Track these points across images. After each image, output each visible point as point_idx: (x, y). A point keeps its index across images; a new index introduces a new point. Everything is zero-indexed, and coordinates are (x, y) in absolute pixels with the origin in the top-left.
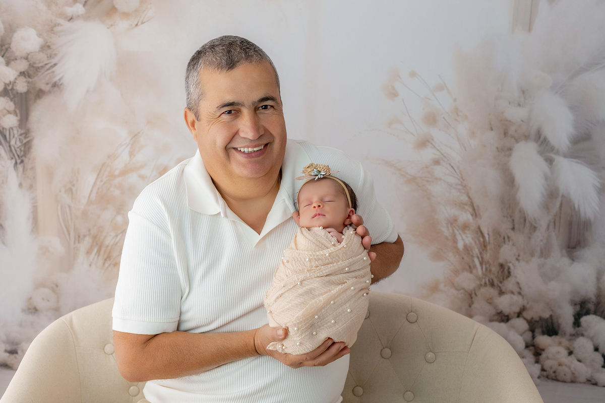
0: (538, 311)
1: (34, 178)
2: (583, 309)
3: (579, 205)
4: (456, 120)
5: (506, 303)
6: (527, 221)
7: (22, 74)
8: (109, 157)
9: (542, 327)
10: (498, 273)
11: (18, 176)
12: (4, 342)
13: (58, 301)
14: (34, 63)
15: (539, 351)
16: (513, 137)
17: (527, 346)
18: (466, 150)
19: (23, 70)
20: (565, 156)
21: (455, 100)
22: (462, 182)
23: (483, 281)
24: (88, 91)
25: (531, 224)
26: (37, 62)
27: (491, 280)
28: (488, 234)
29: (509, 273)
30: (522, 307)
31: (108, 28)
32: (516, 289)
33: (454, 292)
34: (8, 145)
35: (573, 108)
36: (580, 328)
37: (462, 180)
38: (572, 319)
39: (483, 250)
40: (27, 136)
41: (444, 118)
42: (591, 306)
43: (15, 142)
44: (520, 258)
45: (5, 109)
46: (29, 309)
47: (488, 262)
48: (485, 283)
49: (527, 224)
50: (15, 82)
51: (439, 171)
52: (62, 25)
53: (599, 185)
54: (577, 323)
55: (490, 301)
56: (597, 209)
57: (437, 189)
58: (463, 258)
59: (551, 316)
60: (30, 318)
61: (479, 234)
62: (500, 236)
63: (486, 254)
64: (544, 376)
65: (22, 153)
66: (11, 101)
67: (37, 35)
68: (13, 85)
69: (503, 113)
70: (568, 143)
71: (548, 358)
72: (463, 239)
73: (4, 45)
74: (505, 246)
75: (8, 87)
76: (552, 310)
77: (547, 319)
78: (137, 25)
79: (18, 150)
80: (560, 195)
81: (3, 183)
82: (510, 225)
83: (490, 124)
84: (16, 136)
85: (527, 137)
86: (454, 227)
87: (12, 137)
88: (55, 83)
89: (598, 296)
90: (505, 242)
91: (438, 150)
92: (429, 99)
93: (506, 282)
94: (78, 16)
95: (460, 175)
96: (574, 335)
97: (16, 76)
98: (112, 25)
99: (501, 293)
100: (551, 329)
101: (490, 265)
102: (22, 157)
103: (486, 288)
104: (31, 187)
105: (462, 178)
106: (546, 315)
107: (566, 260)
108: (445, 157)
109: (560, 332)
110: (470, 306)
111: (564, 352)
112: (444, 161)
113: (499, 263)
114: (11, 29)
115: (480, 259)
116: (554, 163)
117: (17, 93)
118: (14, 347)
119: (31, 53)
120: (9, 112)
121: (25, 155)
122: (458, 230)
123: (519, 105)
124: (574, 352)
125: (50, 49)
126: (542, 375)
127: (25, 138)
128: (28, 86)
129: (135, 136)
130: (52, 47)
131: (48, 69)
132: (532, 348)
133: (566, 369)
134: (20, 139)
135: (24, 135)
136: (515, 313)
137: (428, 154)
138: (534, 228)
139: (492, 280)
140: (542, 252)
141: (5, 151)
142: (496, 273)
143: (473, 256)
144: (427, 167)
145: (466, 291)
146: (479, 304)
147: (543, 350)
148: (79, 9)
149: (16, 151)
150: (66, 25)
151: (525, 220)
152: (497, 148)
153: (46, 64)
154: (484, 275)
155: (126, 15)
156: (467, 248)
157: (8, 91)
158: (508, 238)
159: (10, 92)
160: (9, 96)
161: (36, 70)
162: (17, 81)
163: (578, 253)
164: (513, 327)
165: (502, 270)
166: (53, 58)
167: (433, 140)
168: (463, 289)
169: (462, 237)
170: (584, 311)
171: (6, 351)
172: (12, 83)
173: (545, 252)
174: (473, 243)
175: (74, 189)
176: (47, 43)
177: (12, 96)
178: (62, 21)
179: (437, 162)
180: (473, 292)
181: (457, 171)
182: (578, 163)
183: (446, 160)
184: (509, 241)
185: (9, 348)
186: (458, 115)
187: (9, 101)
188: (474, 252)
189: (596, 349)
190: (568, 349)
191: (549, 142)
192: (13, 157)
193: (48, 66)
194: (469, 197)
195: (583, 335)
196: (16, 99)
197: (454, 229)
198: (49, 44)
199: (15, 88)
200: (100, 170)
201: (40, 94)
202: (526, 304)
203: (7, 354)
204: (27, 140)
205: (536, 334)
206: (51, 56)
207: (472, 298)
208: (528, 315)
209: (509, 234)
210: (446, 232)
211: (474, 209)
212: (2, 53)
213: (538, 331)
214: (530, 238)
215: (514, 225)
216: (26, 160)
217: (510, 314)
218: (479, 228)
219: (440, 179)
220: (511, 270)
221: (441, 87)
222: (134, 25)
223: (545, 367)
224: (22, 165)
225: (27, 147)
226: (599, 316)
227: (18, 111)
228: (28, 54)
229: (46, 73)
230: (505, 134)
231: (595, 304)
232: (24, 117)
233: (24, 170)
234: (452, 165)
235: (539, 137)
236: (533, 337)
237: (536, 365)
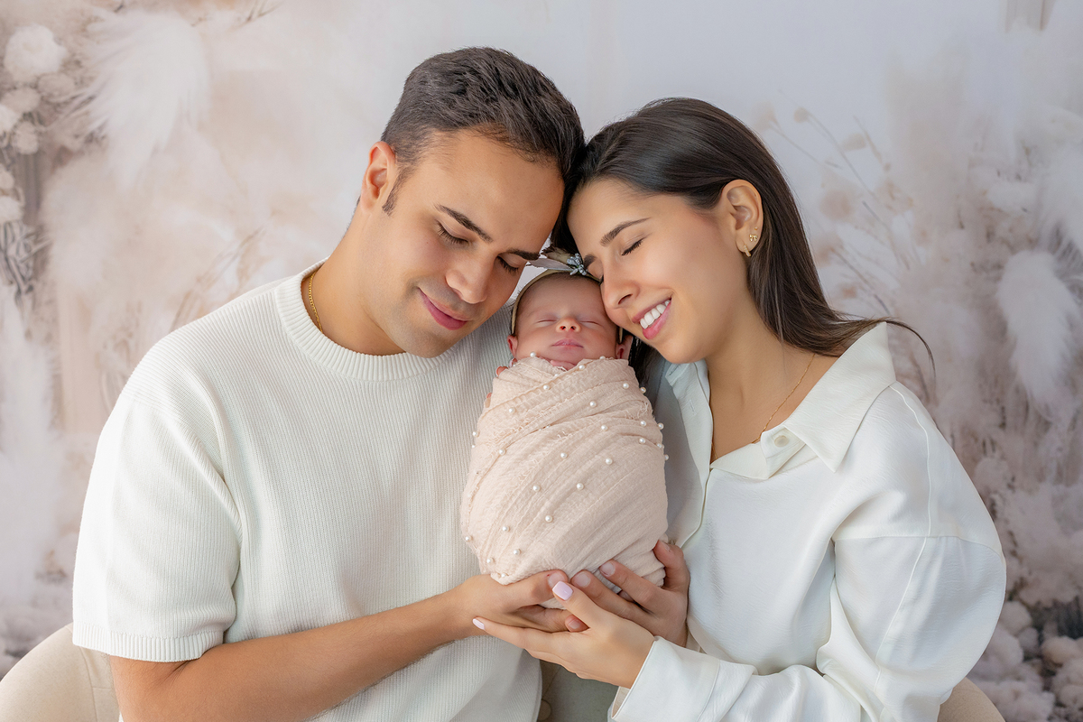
0: (1051, 589)
1: (55, 321)
4: (890, 208)
6: (1031, 410)
7: (28, 116)
8: (199, 280)
9: (1058, 620)
11: (22, 317)
12: (4, 636)
14: (51, 95)
15: (1052, 668)
16: (1004, 241)
17: (1027, 658)
18: (908, 267)
19: (28, 109)
21: (887, 167)
22: (899, 333)
24: (155, 151)
25: (1039, 418)
26: (56, 93)
28: (953, 436)
30: (1019, 581)
31: (193, 25)
34: (3, 256)
40: (40, 238)
41: (865, 204)
43: (16, 252)
44: (1016, 484)
46: (50, 573)
49: (1032, 417)
50: (14, 134)
52: (102, 20)
59: (1077, 599)
60: (53, 590)
62: (976, 440)
64: (1059, 716)
65: (31, 272)
66: (8, 170)
67: (54, 39)
68: (10, 140)
69: (984, 193)
71: (1069, 681)
74: (986, 460)
76: (1079, 588)
77: (1070, 604)
78: (249, 19)
79: (22, 266)
82: (994, 418)
83: (959, 216)
84: (18, 238)
85: (1032, 243)
87: (10, 240)
88: (92, 134)
90: (985, 452)
91: (852, 267)
92: (836, 166)
94: (134, 3)
97: (15, 121)
98: (200, 20)
100: (1077, 623)
102: (30, 279)
104: (49, 339)
106: (1067, 596)
108: (866, 281)
112: (862, 288)
114: (4, 29)
117: (19, 154)
119: (44, 75)
120: (3, 192)
121: (35, 276)
123: (1019, 177)
125: (81, 67)
126: (1055, 713)
127: (36, 242)
128: (39, 141)
129: (249, 240)
130: (84, 63)
131: (78, 108)
132: (1036, 661)
134: (26, 245)
135: (33, 238)
138: (1045, 425)
140: (1060, 473)
147: (1060, 665)
149: (18, 267)
150: (113, 20)
151: (1027, 408)
152: (972, 264)
153: (74, 98)
158: (993, 443)
159: (4, 152)
160: (3, 161)
161: (55, 109)
162: (18, 132)
166: (88, 86)
167: (842, 247)
172: (8, 136)
175: (132, 343)
176: (74, 55)
177: (8, 161)
178: (103, 13)
179: (850, 293)
181: (891, 309)
183: (867, 288)
184: (994, 450)
185: (13, 647)
186: (893, 197)
187: (4, 170)
191: (1078, 251)
192: (14, 280)
193: (76, 102)
194: (915, 363)
196: (17, 166)
198: (78, 57)
199: (13, 144)
200: (182, 306)
201: (62, 156)
202: (1025, 575)
204: (40, 246)
205: (1046, 634)
206: (82, 82)
208: (1031, 596)
209: (995, 437)
211: (924, 387)
213: (1050, 628)
214: (1036, 444)
215: (1004, 418)
216: (38, 286)
220: (997, 508)
221: (859, 142)
222: (244, 20)
223: (1063, 700)
224: (30, 295)
225: (39, 260)
227: (20, 191)
228: (39, 78)
229: (74, 115)
230: (990, 235)
232: (33, 203)
233: (35, 304)
234: (880, 297)
235: (1059, 243)
236: (1041, 640)
237: (1046, 695)
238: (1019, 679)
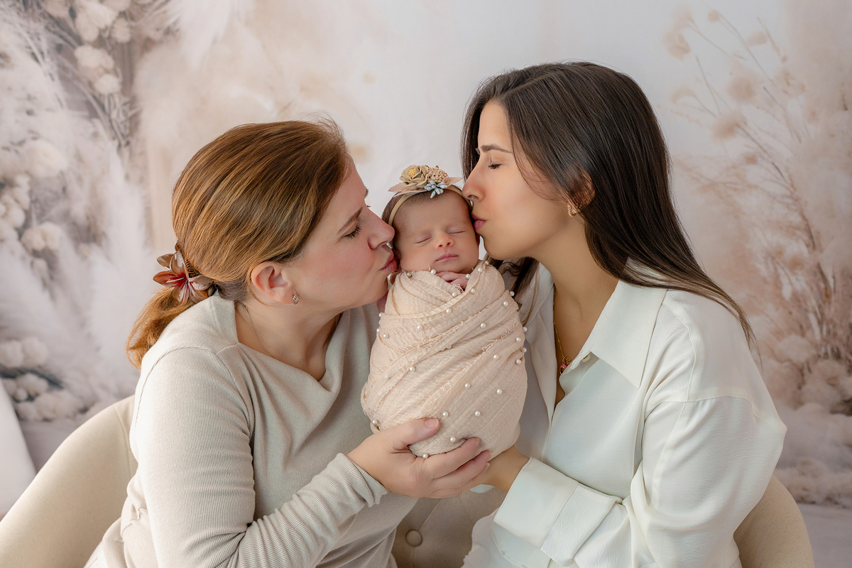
1: (145, 167)
4: (786, 92)
7: (123, 14)
10: (848, 338)
11: (123, 164)
18: (800, 141)
19: (122, 9)
21: (784, 59)
22: (791, 193)
23: (823, 350)
24: (215, 41)
27: (835, 350)
28: (834, 277)
33: (775, 364)
34: (107, 119)
37: (792, 190)
39: (824, 302)
40: (133, 106)
41: (765, 89)
43: (117, 115)
45: (101, 66)
47: (832, 321)
48: (826, 354)
50: (113, 27)
51: (754, 174)
55: (832, 382)
57: (751, 203)
58: (790, 313)
61: (819, 276)
63: (829, 308)
65: (127, 132)
66: (109, 54)
68: (110, 32)
72: (791, 284)
75: (102, 34)
79: (122, 126)
81: (104, 173)
83: (844, 100)
84: (118, 105)
86: (778, 263)
87: (112, 107)
88: (168, 28)
91: (754, 140)
92: (741, 58)
95: (789, 181)
97: (113, 18)
101: (835, 326)
102: (127, 136)
103: (826, 361)
104: (142, 181)
105: (792, 186)
108: (765, 151)
110: (799, 388)
112: (762, 157)
115: (819, 316)
117: (117, 43)
120: (107, 71)
121: (131, 134)
122: (783, 269)
127: (131, 108)
128: (131, 33)
129: (284, 109)
131: (158, 8)
134: (123, 111)
135: (128, 105)
137: (736, 147)
139: (838, 349)
141: (105, 127)
142: (844, 338)
143: (806, 311)
144: (734, 167)
145: (794, 365)
146: (814, 385)
149: (119, 128)
154: (823, 339)
156: (797, 298)
157: (103, 41)
159: (107, 41)
160: (105, 48)
161: (142, 8)
162: (116, 26)
167: (746, 123)
168: (790, 360)
169: (790, 280)
172: (109, 29)
174: (807, 289)
177: (110, 48)
179: (751, 160)
180: (806, 366)
181: (784, 174)
183: (766, 156)
186: (789, 84)
187: (106, 54)
188: (809, 304)
192: (116, 137)
193: (157, 4)
194: (804, 218)
196: (116, 52)
197: (777, 266)
199: (113, 35)
201: (148, 44)
204: (134, 112)
207: (803, 375)
210: (764, 270)
211: (811, 237)
216: (133, 141)
218: (819, 266)
219: (756, 187)
221: (761, 38)
224: (128, 148)
225: (134, 122)
227: (119, 70)
229: (155, 13)
232: (128, 80)
233: (131, 155)
234: (776, 164)
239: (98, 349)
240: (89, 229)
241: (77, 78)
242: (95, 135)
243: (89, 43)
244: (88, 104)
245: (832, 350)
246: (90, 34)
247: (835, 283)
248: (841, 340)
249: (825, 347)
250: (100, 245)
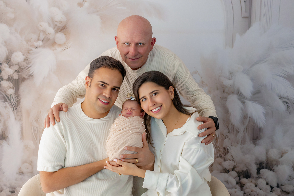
0: (241, 168)
1: (22, 116)
2: (261, 166)
3: (257, 121)
4: (203, 86)
5: (228, 165)
6: (235, 129)
7: (16, 71)
10: (223, 151)
11: (14, 115)
12: (9, 188)
13: (32, 169)
14: (21, 66)
15: (243, 185)
16: (227, 93)
17: (237, 183)
19: (16, 70)
20: (250, 101)
21: (202, 78)
23: (217, 155)
24: (44, 78)
25: (237, 130)
26: (22, 66)
28: (218, 135)
29: (228, 151)
30: (234, 166)
31: (52, 51)
32: (231, 158)
34: (10, 102)
35: (252, 80)
36: (260, 175)
38: (256, 171)
39: (216, 142)
40: (18, 97)
42: (264, 165)
43: (13, 101)
44: (232, 145)
45: (9, 86)
46: (20, 173)
47: (219, 147)
48: (218, 156)
49: (235, 130)
50: (13, 75)
52: (33, 50)
53: (265, 112)
54: (258, 173)
55: (220, 164)
56: (265, 123)
59: (247, 170)
60: (20, 176)
62: (223, 135)
63: (218, 144)
65: (16, 105)
67: (22, 54)
69: (222, 82)
70: (251, 95)
71: (246, 188)
73: (8, 59)
74: (226, 140)
75: (10, 77)
76: (247, 167)
77: (246, 171)
80: (249, 117)
81: (8, 118)
82: (227, 131)
83: (217, 87)
84: (13, 98)
85: (233, 93)
88: (30, 75)
89: (267, 160)
90: (225, 138)
93: (227, 155)
94: (40, 46)
96: (257, 178)
97: (13, 72)
98: (54, 50)
99: (225, 160)
100: (247, 175)
102: (16, 107)
103: (218, 158)
104: (20, 120)
106: (245, 169)
107: (252, 145)
109: (251, 177)
111: (253, 186)
113: (223, 147)
114: (11, 52)
116: (245, 103)
117: (14, 79)
118: (13, 190)
120: (10, 88)
121: (17, 106)
123: (229, 79)
124: (258, 185)
127: (17, 98)
128: (18, 76)
130: (28, 59)
132: (239, 184)
133: (255, 193)
134: (15, 99)
135: (17, 97)
136: (231, 169)
138: (238, 132)
139: (221, 154)
140: (242, 142)
141: (9, 104)
142: (222, 151)
146: (216, 165)
147: (244, 185)
148: (40, 43)
149: (13, 104)
150: (35, 50)
151: (234, 128)
152: (221, 98)
153: (26, 67)
154: (217, 152)
155: (60, 45)
157: (10, 79)
158: (227, 136)
160: (10, 81)
161: (22, 69)
162: (14, 74)
163: (257, 142)
164: (231, 175)
165: (225, 150)
166: (29, 64)
170: (261, 167)
171: (10, 191)
172: (11, 75)
173: (243, 142)
175: (39, 120)
176: (26, 58)
177: (12, 81)
178: (33, 49)
182: (255, 103)
184: (227, 138)
185: (11, 190)
186: (203, 84)
187: (10, 83)
189: (267, 184)
190: (255, 184)
191: (243, 94)
192: (12, 107)
193: (27, 68)
195: (261, 178)
196: (13, 82)
198: (27, 58)
199: (13, 77)
201: (24, 79)
202: (236, 165)
203: (10, 193)
204: (18, 99)
206: (28, 63)
208: (237, 169)
209: (227, 135)
212: (7, 63)
213: (242, 176)
214: (236, 136)
215: (229, 130)
216: (18, 108)
217: (229, 169)
220: (229, 150)
221: (195, 73)
222: (64, 49)
223: (246, 192)
224: (16, 110)
225: (18, 102)
226: (268, 169)
227: (14, 87)
228: (19, 63)
229: (26, 71)
230: (224, 91)
231: (266, 164)
232: (17, 90)
233: (17, 112)
235: (239, 93)
236: (240, 179)
237: (242, 191)
238: (236, 188)
239: (4, 173)
240: (2, 135)
241: (1, 90)
242: (6, 107)
243: (5, 79)
244: (4, 97)
245: (219, 155)
246: (6, 77)
247: (219, 136)
248: (221, 152)
249: (218, 154)
250: (6, 140)
